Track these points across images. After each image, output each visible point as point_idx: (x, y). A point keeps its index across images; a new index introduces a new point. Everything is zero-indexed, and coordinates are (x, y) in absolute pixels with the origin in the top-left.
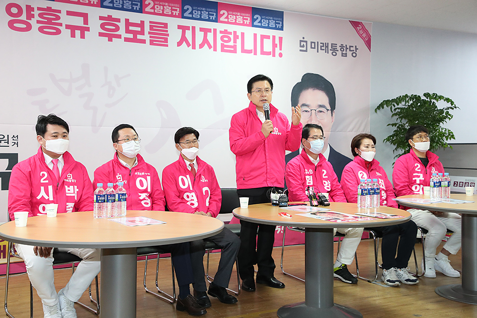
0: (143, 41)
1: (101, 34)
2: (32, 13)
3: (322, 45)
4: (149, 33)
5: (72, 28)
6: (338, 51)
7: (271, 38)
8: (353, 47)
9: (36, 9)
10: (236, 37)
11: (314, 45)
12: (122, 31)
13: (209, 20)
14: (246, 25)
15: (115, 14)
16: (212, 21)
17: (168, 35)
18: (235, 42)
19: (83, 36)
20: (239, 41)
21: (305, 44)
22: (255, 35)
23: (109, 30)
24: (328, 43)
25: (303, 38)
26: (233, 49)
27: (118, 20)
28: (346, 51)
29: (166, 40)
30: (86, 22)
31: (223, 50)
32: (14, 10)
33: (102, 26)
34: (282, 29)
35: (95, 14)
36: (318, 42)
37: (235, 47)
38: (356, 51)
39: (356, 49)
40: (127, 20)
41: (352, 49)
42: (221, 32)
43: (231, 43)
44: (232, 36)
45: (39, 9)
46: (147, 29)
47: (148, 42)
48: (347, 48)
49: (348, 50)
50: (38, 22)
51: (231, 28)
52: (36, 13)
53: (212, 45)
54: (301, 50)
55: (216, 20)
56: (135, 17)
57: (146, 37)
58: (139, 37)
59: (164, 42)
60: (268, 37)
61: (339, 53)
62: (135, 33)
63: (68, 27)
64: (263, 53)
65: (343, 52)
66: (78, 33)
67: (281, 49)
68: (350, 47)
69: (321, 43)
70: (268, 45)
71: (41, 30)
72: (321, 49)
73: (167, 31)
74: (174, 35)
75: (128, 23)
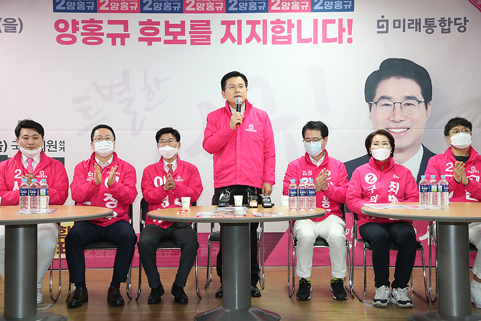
0: (184, 42)
1: (140, 40)
2: (77, 26)
3: (411, 22)
4: (190, 33)
6: (436, 27)
7: (337, 22)
8: (460, 19)
9: (80, 22)
10: (290, 25)
11: (398, 24)
12: (162, 34)
13: (258, 11)
14: (305, 11)
15: (154, 17)
16: (262, 11)
17: (210, 33)
18: (289, 31)
19: (123, 43)
20: (294, 31)
21: (385, 23)
22: (316, 21)
23: (149, 35)
24: (420, 19)
25: (383, 17)
26: (287, 40)
27: (158, 23)
28: (449, 25)
29: (208, 38)
30: (126, 29)
31: (274, 42)
32: (62, 26)
33: (142, 31)
34: (352, 9)
35: (135, 20)
36: (404, 20)
37: (289, 37)
38: (465, 24)
39: (466, 21)
40: (167, 22)
41: (458, 22)
43: (285, 34)
44: (285, 26)
45: (83, 22)
46: (188, 28)
47: (189, 42)
48: (450, 22)
49: (452, 25)
50: (82, 34)
51: (283, 17)
52: (81, 26)
53: (261, 37)
54: (378, 32)
55: (266, 10)
56: (175, 18)
57: (187, 37)
58: (179, 38)
59: (206, 41)
60: (333, 21)
61: (438, 30)
62: (175, 34)
63: (109, 35)
64: (325, 40)
65: (444, 28)
66: (118, 40)
67: (350, 33)
68: (456, 19)
69: (409, 20)
70: (333, 31)
71: (85, 41)
72: (409, 27)
73: (210, 29)
74: (217, 31)
75: (168, 25)
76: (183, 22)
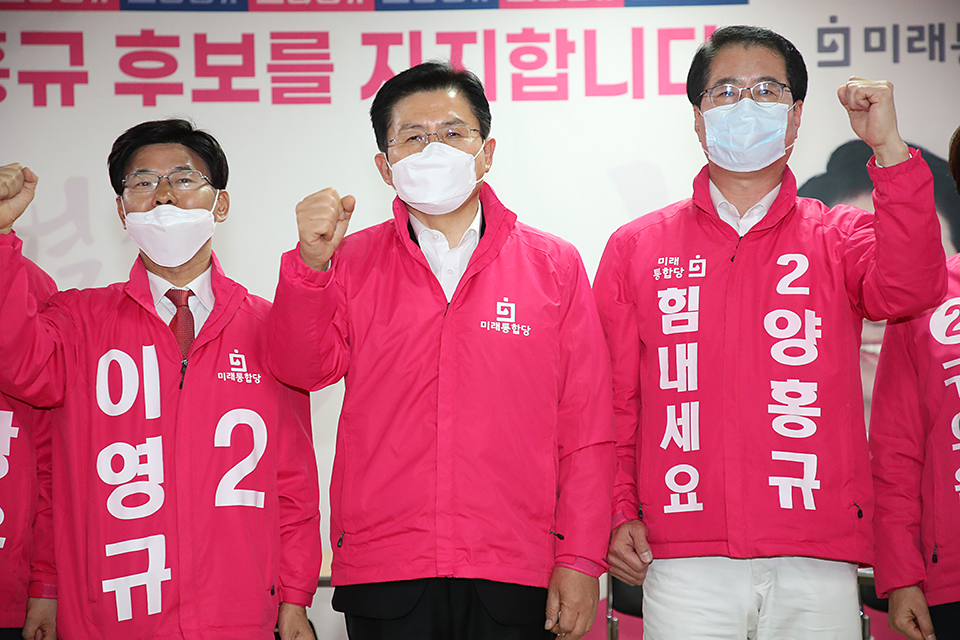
0: (252, 96)
1: (121, 89)
3: (915, 34)
4: (271, 68)
5: (38, 81)
7: (700, 34)
10: (565, 47)
11: (877, 40)
13: (468, 5)
14: (605, 3)
15: (163, 23)
16: (479, 5)
17: (330, 68)
18: (562, 62)
19: (68, 100)
20: (576, 61)
21: (839, 38)
23: (147, 74)
24: (942, 27)
25: (833, 19)
26: (553, 88)
27: (174, 41)
29: (325, 85)
30: (77, 57)
31: (519, 95)
33: (126, 64)
35: (105, 31)
36: (896, 28)
37: (561, 81)
40: (200, 39)
42: (511, 38)
43: (550, 70)
44: (550, 48)
46: (263, 56)
47: (266, 95)
54: (821, 64)
56: (224, 26)
57: (262, 81)
58: (239, 83)
59: (320, 91)
60: (688, 34)
62: (224, 74)
63: (25, 77)
64: (667, 88)
66: (54, 91)
69: (911, 29)
72: (911, 49)
73: (327, 56)
74: (351, 64)
75: (202, 46)
76: (249, 39)
